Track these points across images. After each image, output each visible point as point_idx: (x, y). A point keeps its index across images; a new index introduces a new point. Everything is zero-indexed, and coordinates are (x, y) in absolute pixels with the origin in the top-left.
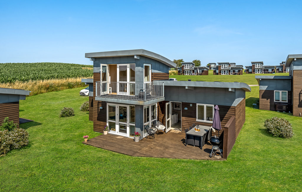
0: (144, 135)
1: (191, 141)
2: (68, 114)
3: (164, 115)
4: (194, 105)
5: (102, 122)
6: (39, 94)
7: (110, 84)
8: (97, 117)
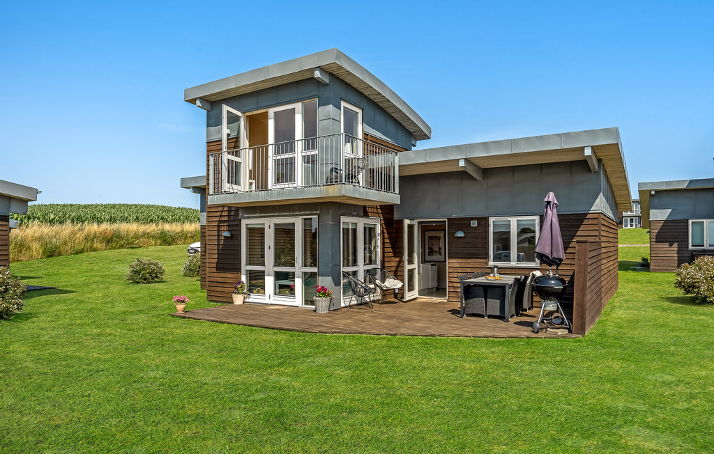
0: (342, 301)
1: (478, 303)
2: (147, 276)
3: (398, 259)
4: (483, 221)
5: (228, 275)
6: (87, 251)
7: (250, 171)
8: (215, 261)
